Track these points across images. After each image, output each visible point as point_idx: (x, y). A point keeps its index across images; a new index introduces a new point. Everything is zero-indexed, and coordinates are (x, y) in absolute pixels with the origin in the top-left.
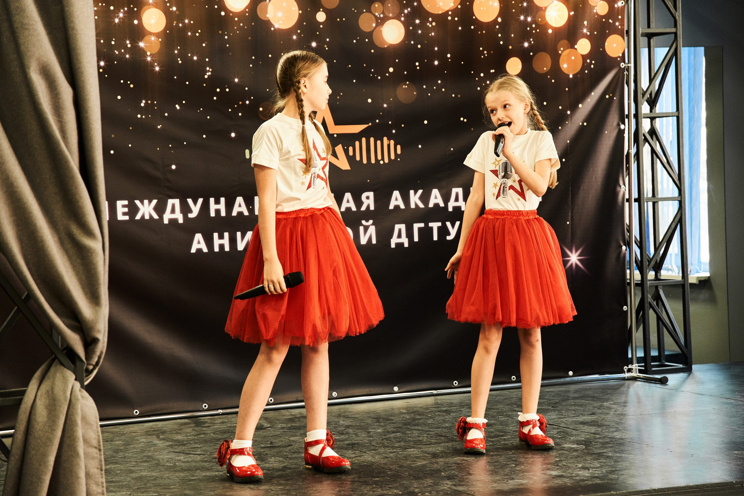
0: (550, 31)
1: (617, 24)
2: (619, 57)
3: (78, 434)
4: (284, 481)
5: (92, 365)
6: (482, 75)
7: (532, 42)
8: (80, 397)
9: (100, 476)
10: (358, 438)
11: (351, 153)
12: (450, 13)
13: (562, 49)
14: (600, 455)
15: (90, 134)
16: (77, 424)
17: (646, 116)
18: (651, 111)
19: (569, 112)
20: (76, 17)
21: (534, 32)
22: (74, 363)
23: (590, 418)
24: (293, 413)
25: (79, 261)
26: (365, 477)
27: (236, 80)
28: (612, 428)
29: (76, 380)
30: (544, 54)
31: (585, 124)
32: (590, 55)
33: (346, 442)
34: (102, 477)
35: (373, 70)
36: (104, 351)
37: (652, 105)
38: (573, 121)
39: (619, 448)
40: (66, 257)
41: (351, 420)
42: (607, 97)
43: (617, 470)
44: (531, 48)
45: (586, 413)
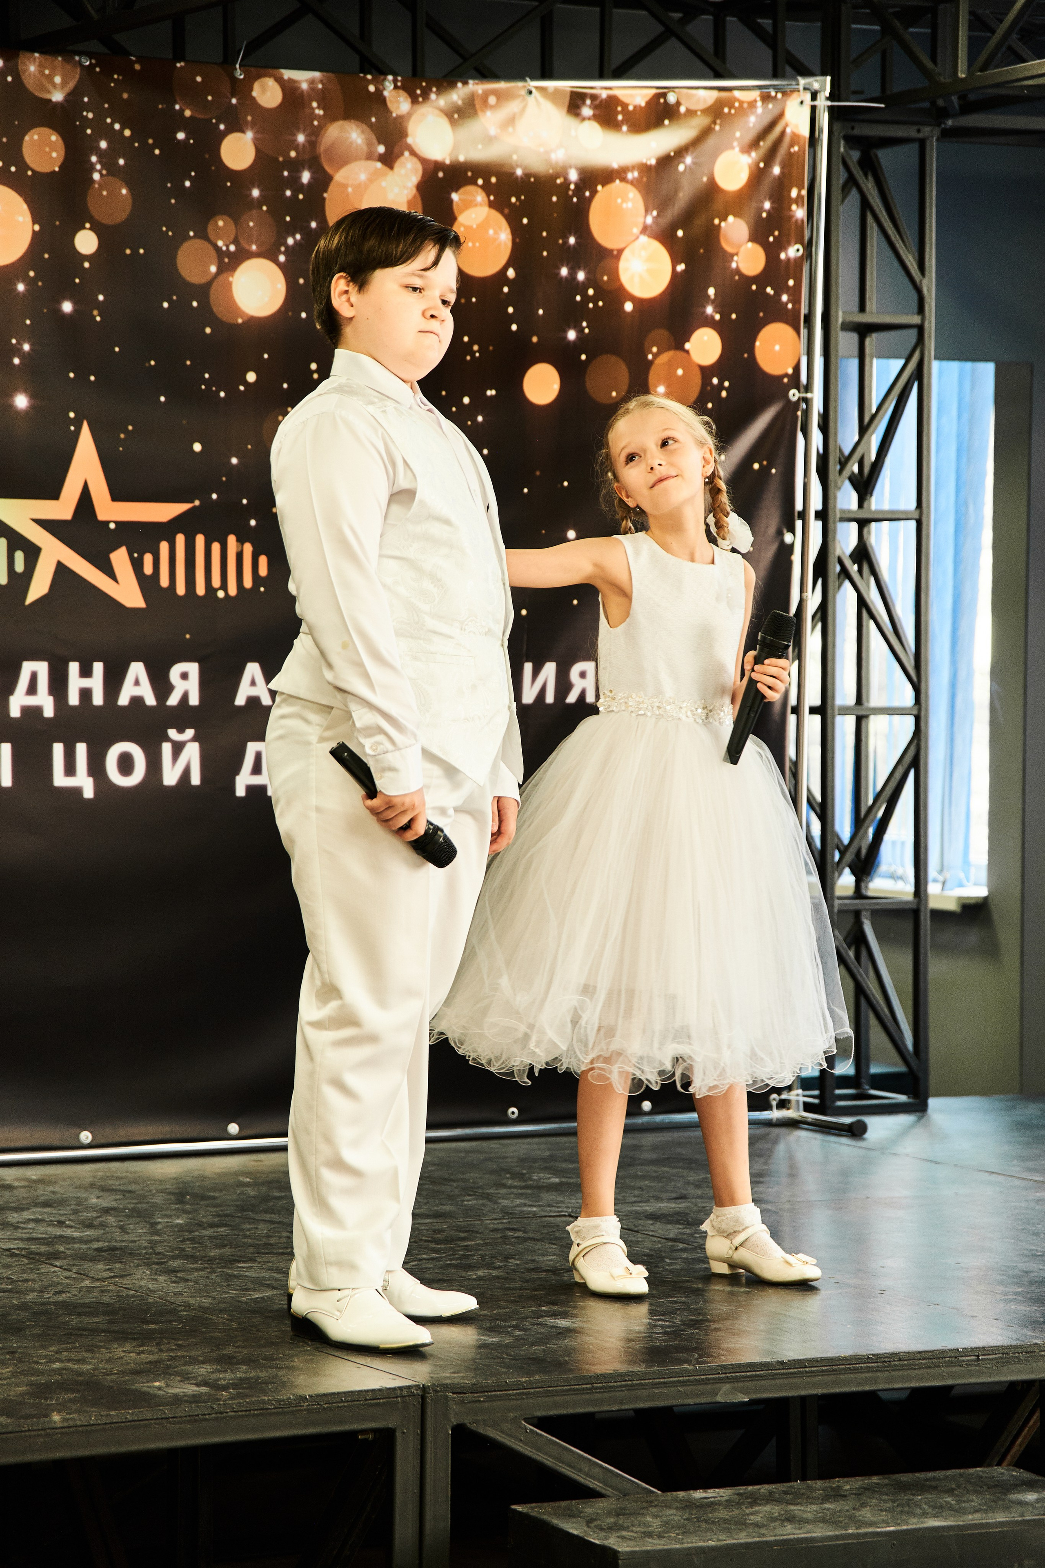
0: (629, 307)
1: (785, 298)
2: (786, 375)
6: (466, 400)
7: (587, 331)
10: (126, 1237)
11: (148, 569)
13: (655, 349)
17: (845, 516)
18: (861, 505)
21: (591, 305)
23: (673, 1205)
30: (613, 359)
32: (719, 368)
33: (96, 1245)
35: (207, 376)
37: (862, 491)
41: (117, 1197)
42: (756, 466)
43: (706, 1321)
44: (582, 343)
45: (665, 1196)
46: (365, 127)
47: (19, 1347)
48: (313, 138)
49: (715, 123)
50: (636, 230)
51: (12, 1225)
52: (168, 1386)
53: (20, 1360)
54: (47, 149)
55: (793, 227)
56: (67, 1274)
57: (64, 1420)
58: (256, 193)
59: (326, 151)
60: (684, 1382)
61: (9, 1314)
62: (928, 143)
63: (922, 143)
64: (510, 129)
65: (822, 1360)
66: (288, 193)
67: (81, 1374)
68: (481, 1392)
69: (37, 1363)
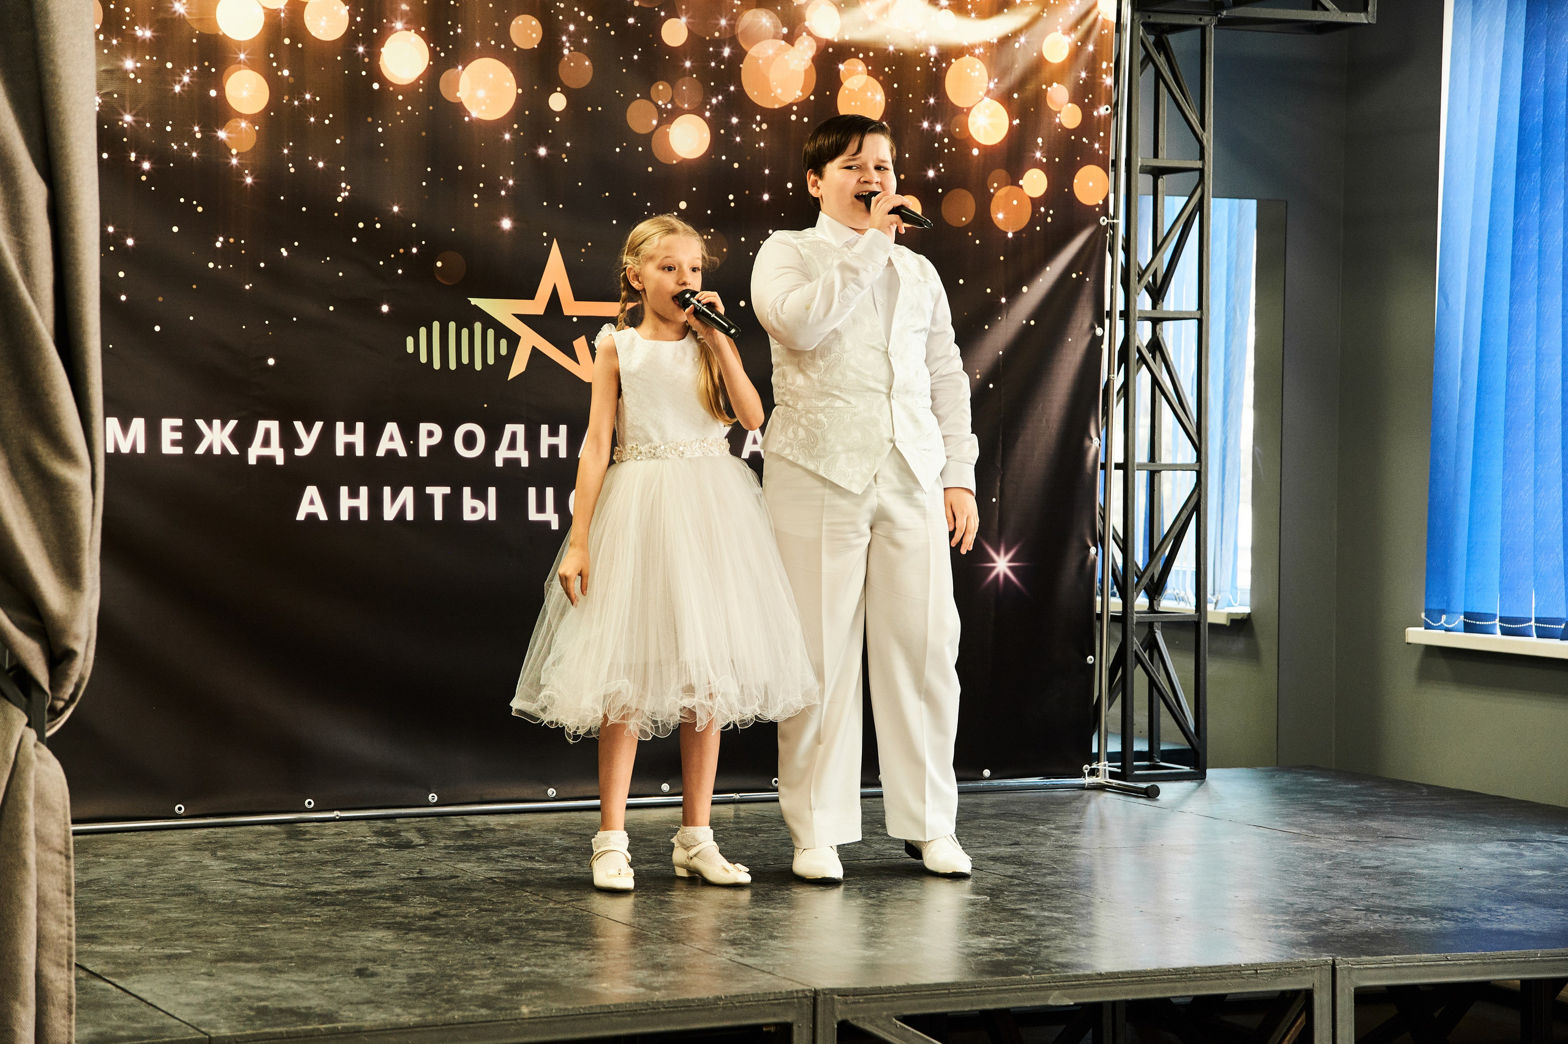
0: (975, 152)
1: (1097, 146)
2: (1098, 205)
3: (26, 825)
4: (430, 936)
5: (63, 700)
7: (943, 170)
8: (34, 758)
9: (65, 905)
12: (795, 108)
13: (995, 185)
14: (1014, 913)
15: (77, 270)
16: (25, 807)
17: (1142, 316)
18: (1154, 307)
19: (1003, 300)
20: (59, 53)
21: (946, 151)
22: (27, 694)
23: (1009, 850)
24: (470, 823)
25: (45, 504)
26: (582, 936)
27: (396, 209)
28: (1045, 868)
29: (29, 725)
30: (964, 192)
31: (1032, 323)
32: (1046, 199)
33: (558, 875)
34: (69, 908)
35: (649, 204)
36: (88, 676)
37: (1156, 297)
38: (1010, 317)
39: (1050, 903)
40: (20, 496)
42: (1074, 276)
43: (1039, 940)
44: (939, 180)
45: (1003, 842)
46: (772, 14)
47: (497, 954)
48: (732, 22)
49: (1043, 12)
50: (981, 93)
51: (494, 859)
52: (613, 987)
53: (498, 965)
54: (529, 32)
55: (1103, 93)
56: (536, 898)
57: (531, 1012)
58: (688, 64)
59: (742, 33)
60: (1022, 989)
61: (489, 928)
62: (1208, 29)
63: (1203, 29)
64: (885, 16)
65: (1132, 972)
66: (713, 64)
67: (544, 976)
68: (861, 995)
69: (511, 967)
